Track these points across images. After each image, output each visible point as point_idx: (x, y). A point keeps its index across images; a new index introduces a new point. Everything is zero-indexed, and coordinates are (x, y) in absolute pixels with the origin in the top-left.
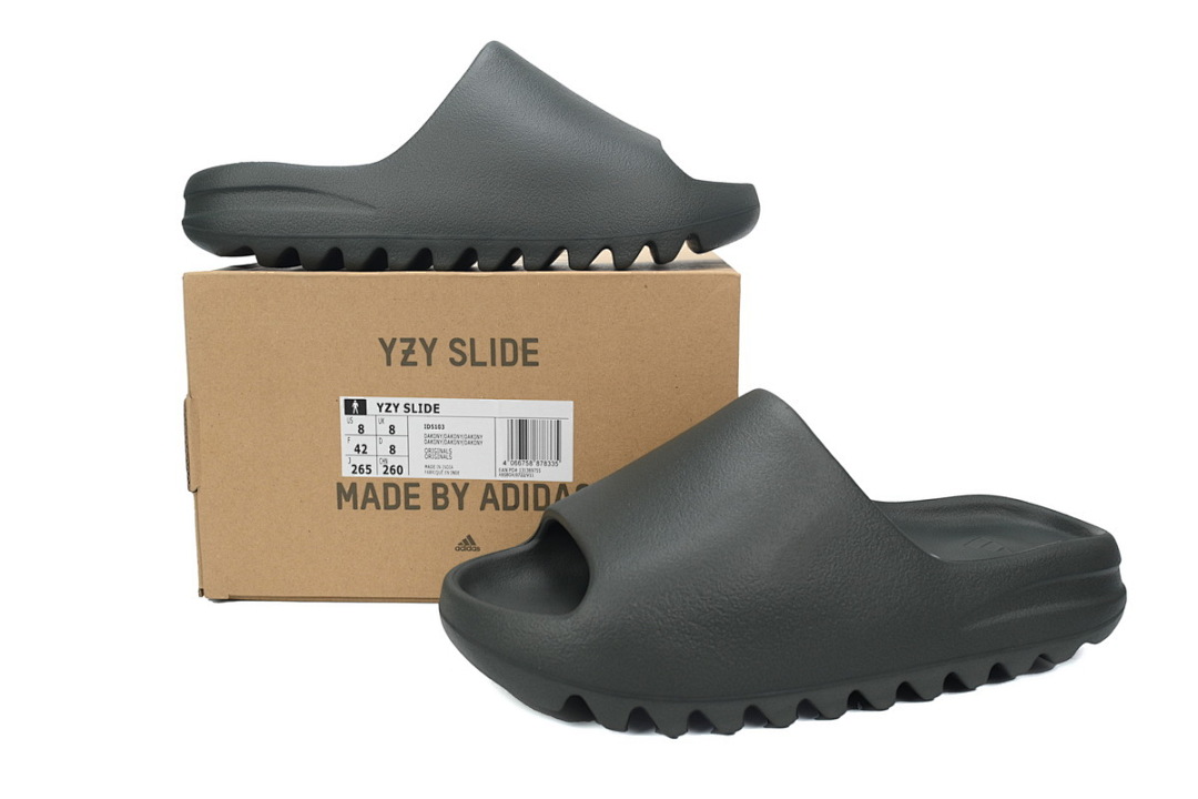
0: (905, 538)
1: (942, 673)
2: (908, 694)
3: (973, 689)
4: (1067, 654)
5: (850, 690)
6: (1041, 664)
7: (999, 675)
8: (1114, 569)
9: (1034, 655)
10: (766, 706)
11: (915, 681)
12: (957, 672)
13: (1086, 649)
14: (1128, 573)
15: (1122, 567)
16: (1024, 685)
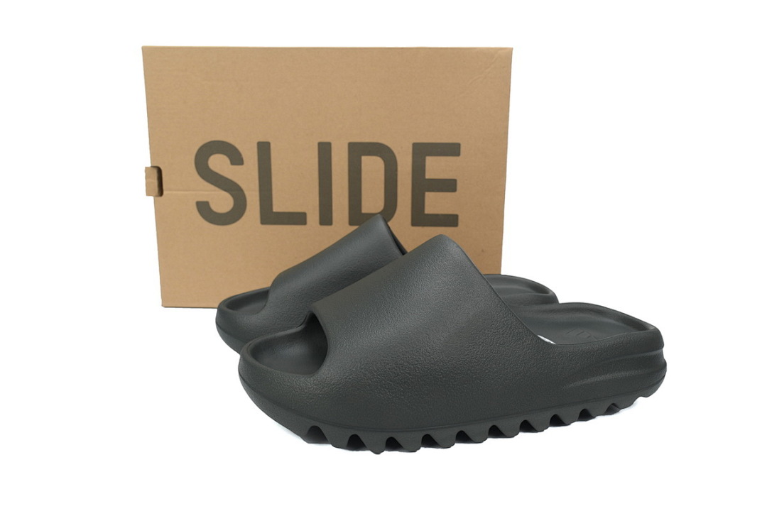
0: (528, 330)
1: (549, 415)
2: (528, 427)
3: (569, 424)
4: (629, 403)
5: (490, 425)
6: (611, 410)
7: (585, 416)
8: (659, 351)
9: (608, 404)
10: (436, 435)
11: (532, 419)
12: (558, 414)
13: (641, 400)
14: (668, 353)
15: (665, 350)
16: (601, 422)
